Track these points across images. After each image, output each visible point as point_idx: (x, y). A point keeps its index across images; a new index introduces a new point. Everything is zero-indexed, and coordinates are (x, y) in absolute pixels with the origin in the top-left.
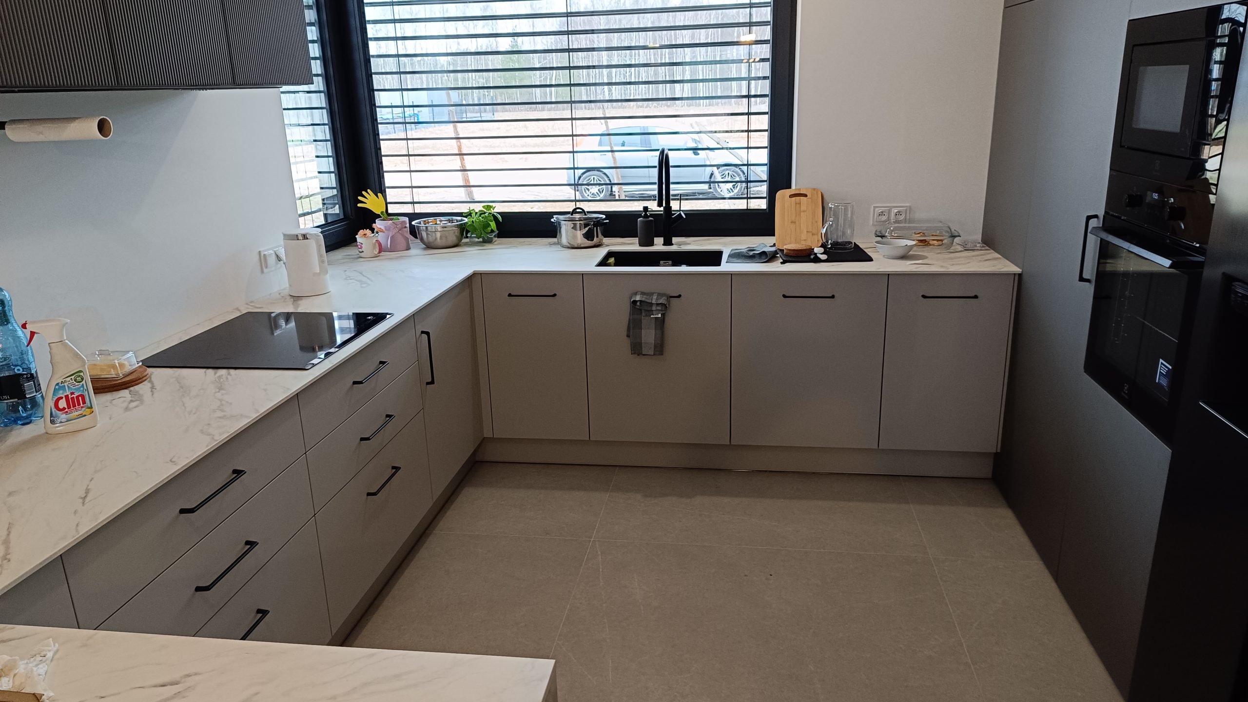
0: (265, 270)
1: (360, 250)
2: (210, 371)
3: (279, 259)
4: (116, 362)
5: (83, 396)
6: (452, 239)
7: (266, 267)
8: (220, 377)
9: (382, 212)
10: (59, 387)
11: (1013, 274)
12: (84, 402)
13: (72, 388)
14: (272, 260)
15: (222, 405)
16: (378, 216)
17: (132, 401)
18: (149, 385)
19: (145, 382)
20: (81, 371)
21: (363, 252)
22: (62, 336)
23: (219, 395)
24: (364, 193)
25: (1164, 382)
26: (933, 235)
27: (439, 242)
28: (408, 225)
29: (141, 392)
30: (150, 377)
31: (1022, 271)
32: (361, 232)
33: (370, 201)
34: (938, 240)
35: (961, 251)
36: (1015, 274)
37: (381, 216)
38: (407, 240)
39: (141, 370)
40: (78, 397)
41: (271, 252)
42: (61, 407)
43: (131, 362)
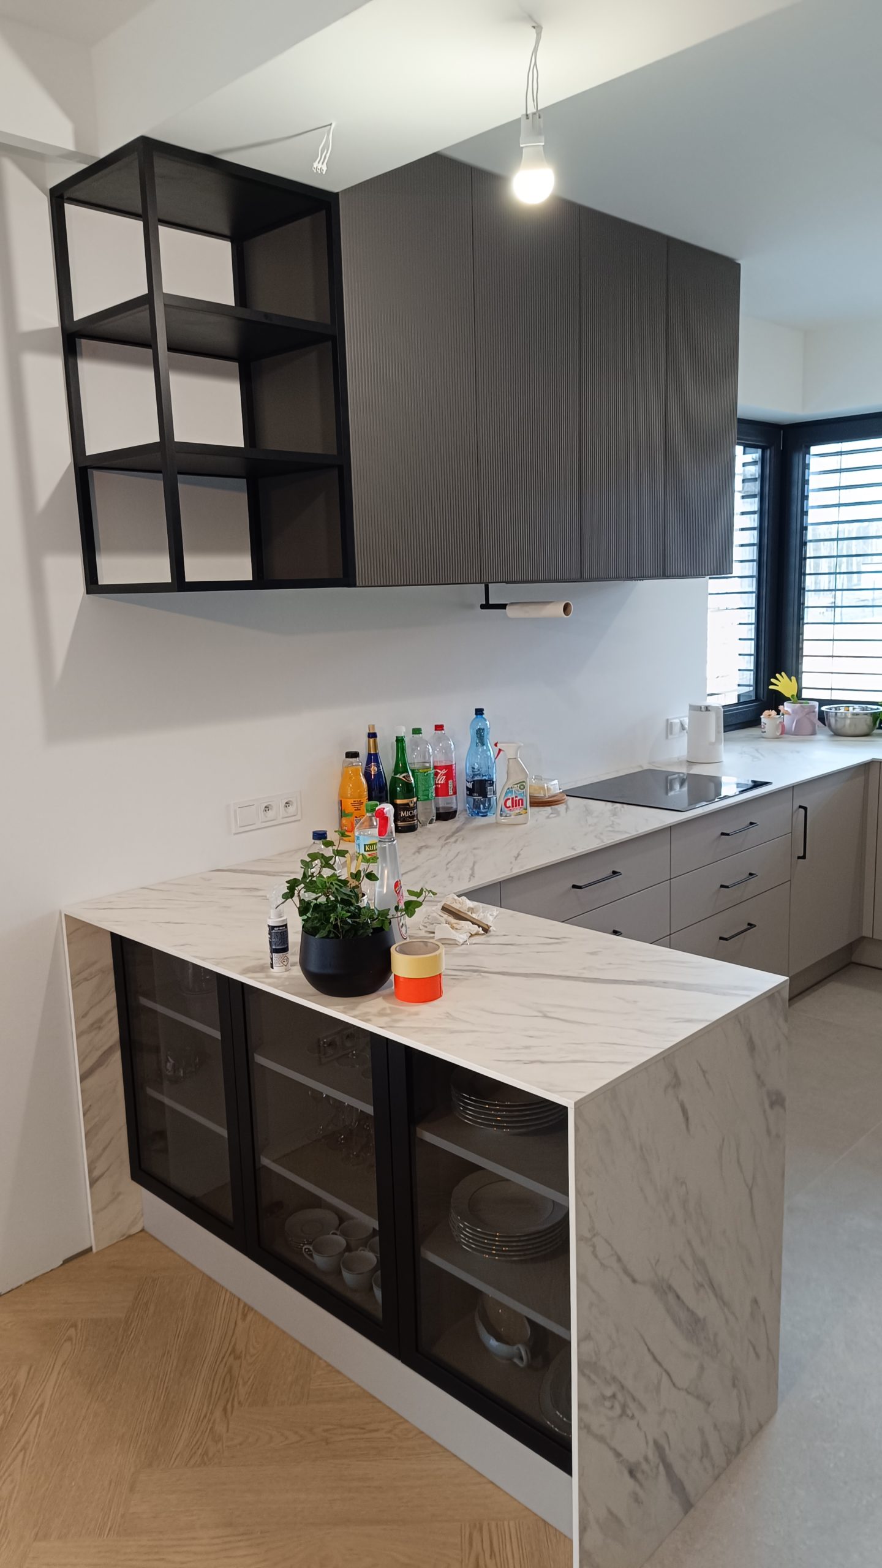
0: (670, 737)
1: (763, 730)
2: (609, 804)
3: (683, 727)
4: (546, 785)
5: (522, 800)
6: (863, 728)
7: (671, 733)
8: (615, 808)
9: (793, 696)
10: (509, 791)
12: (522, 805)
13: (517, 794)
14: (677, 728)
15: (613, 824)
16: (788, 699)
17: (552, 814)
18: (565, 806)
19: (563, 804)
20: (524, 782)
21: (765, 732)
22: (517, 755)
23: (612, 818)
24: (777, 675)
27: (848, 730)
28: (817, 709)
29: (559, 809)
30: (566, 801)
32: (766, 712)
33: (783, 684)
37: (791, 699)
38: (814, 725)
39: (561, 795)
40: (519, 800)
41: (677, 721)
42: (508, 805)
43: (554, 787)
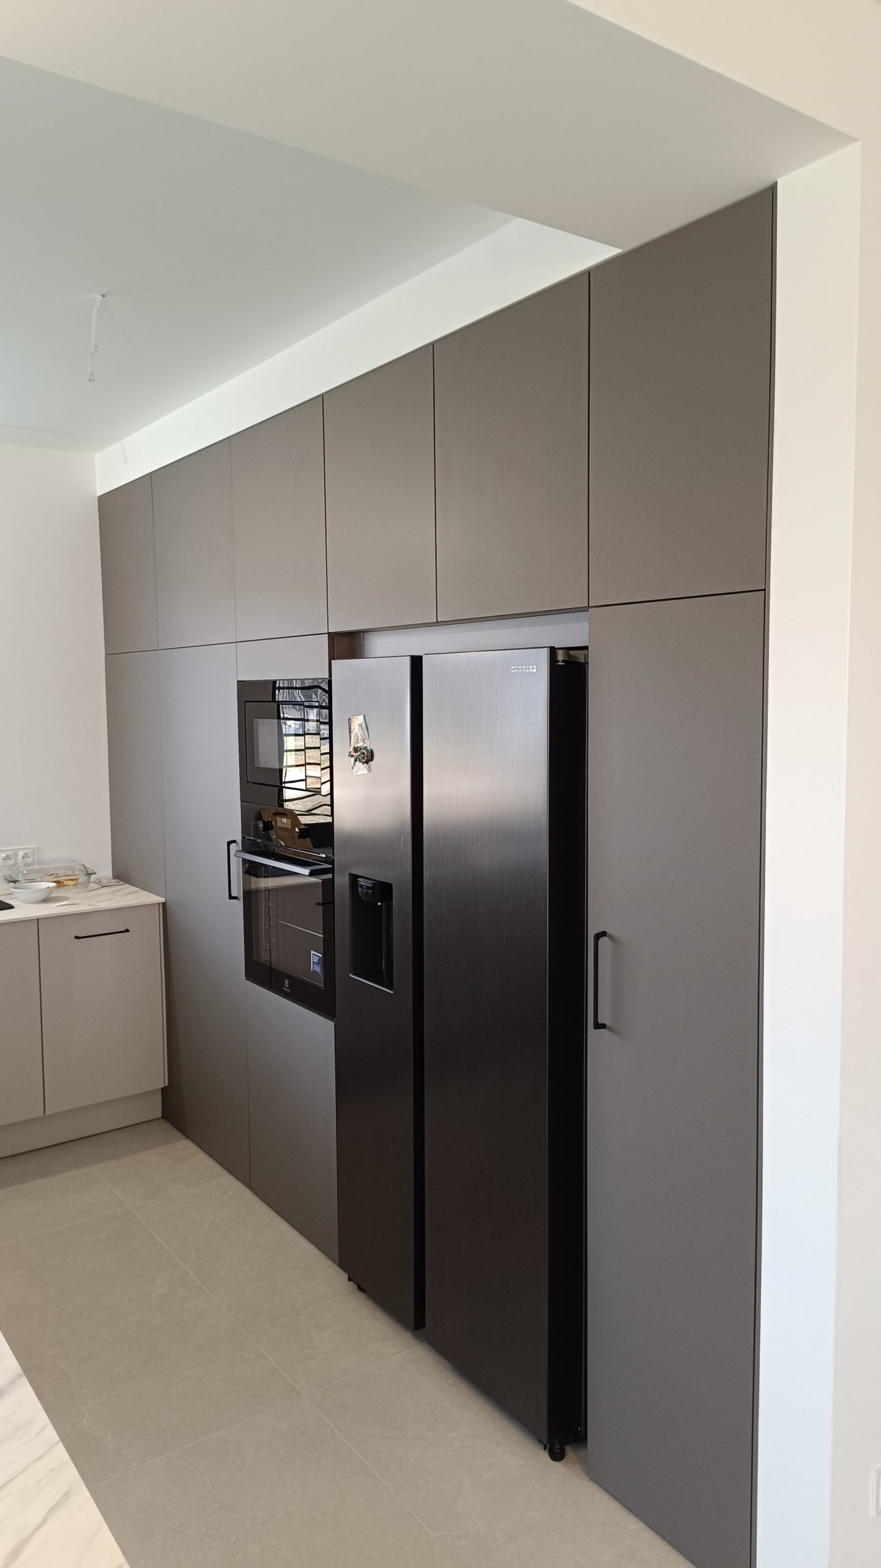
11: (156, 904)
25: (318, 969)
26: (66, 875)
31: (166, 900)
34: (72, 880)
35: (98, 889)
36: (159, 903)
